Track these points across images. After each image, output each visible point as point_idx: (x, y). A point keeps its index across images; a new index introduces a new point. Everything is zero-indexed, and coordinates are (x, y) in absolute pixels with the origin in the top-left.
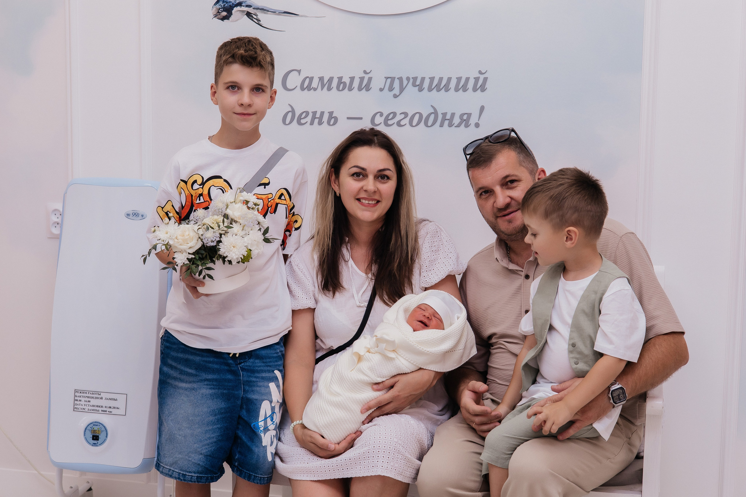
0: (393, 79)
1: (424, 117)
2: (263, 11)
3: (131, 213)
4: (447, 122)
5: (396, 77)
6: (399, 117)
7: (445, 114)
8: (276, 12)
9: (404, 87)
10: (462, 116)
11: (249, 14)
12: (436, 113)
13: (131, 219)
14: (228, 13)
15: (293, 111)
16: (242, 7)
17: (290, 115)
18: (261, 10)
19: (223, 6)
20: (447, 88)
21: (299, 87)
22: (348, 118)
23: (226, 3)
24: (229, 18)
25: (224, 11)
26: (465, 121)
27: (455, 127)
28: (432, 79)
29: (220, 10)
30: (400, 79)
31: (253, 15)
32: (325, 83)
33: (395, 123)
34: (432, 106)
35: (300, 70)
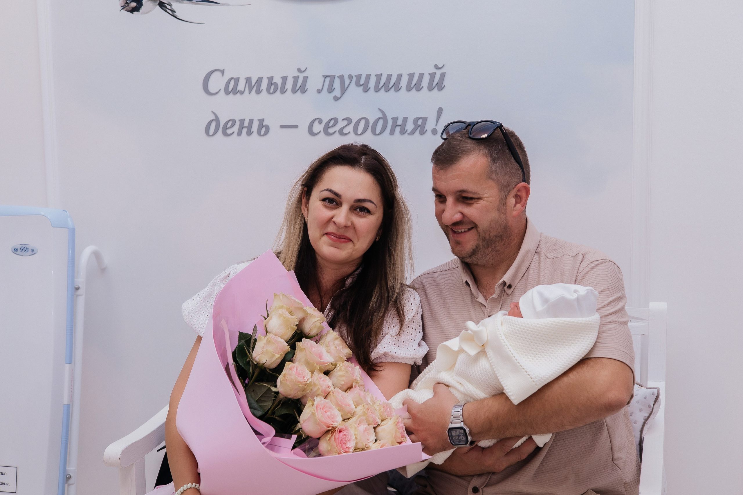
0: (332, 78)
1: (371, 123)
2: (177, 0)
3: (19, 247)
4: (398, 129)
5: (337, 75)
6: (341, 124)
7: (395, 119)
8: (193, 1)
9: (346, 85)
10: (416, 120)
11: (162, 5)
12: (384, 117)
13: (19, 255)
14: (137, 4)
15: (217, 120)
17: (213, 125)
20: (397, 87)
21: (222, 91)
22: (282, 127)
24: (140, 9)
25: (133, 1)
26: (419, 127)
27: (408, 134)
28: (379, 77)
29: (129, 0)
30: (341, 78)
31: (166, 5)
32: (253, 84)
33: (336, 131)
34: (380, 109)
35: (224, 69)
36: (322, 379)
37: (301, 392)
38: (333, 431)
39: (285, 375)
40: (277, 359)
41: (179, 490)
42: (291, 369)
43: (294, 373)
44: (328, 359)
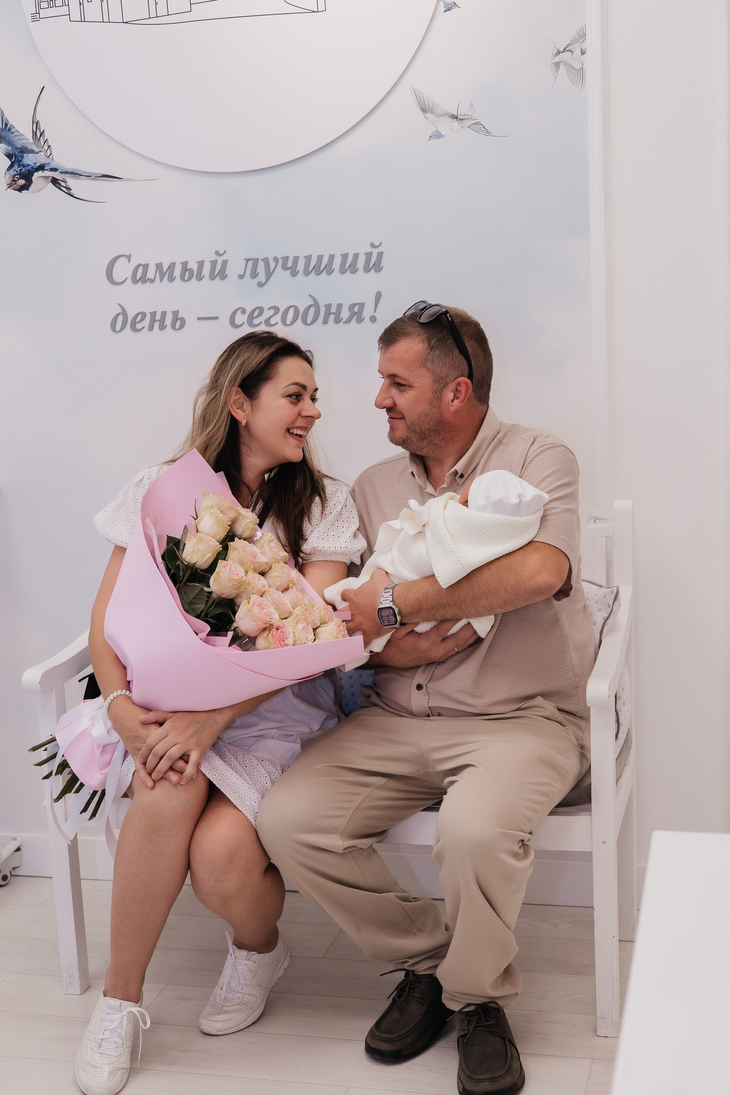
0: (256, 261)
1: (302, 311)
2: (73, 175)
4: (332, 317)
5: (260, 258)
6: (267, 314)
7: (328, 307)
8: (91, 176)
9: (271, 270)
10: (352, 307)
11: (55, 181)
12: (316, 305)
14: (26, 180)
15: (124, 313)
16: (45, 171)
17: (120, 319)
18: (71, 175)
19: (19, 171)
20: (329, 270)
21: (129, 280)
22: (199, 319)
23: (24, 167)
24: (29, 187)
25: (21, 178)
26: (356, 314)
27: (343, 322)
28: (308, 258)
29: (16, 177)
30: (266, 261)
31: (60, 181)
32: (164, 272)
33: (262, 322)
34: (310, 295)
35: (130, 255)
36: (258, 578)
37: (236, 591)
38: (270, 629)
39: (218, 573)
40: (208, 559)
41: (109, 698)
42: (224, 567)
43: (227, 570)
44: (263, 559)
